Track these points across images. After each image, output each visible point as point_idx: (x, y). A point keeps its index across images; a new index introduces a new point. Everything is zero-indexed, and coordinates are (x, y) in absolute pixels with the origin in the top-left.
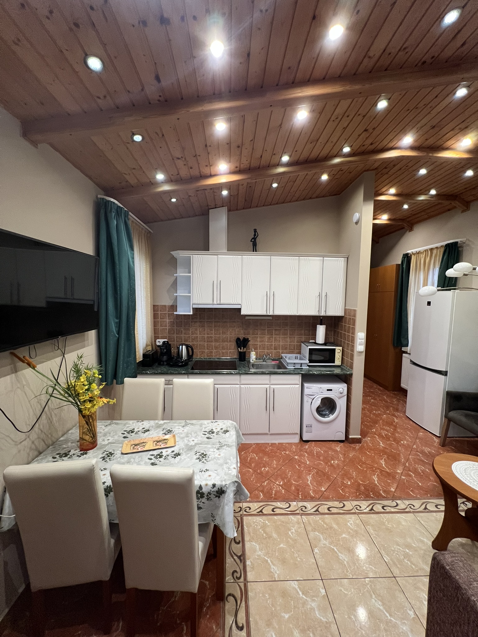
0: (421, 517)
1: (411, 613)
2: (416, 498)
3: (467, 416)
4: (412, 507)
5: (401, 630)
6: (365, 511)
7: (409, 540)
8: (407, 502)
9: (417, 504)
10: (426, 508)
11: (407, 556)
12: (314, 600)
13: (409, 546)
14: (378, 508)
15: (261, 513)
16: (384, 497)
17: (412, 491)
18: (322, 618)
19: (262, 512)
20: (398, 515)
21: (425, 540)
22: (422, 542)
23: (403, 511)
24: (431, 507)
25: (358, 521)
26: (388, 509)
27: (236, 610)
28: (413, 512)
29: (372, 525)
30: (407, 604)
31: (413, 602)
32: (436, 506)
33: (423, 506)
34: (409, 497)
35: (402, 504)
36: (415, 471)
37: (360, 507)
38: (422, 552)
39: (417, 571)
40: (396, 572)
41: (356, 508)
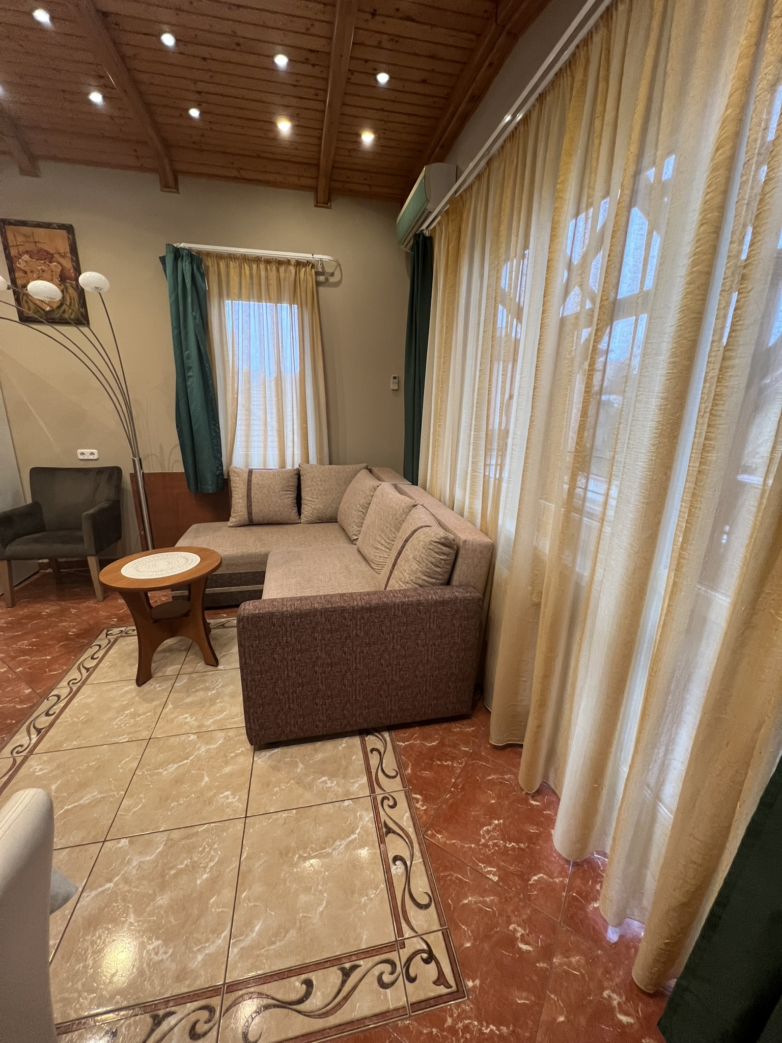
0: (95, 679)
1: (192, 737)
2: (67, 671)
4: (75, 681)
5: (204, 753)
6: (33, 741)
7: (116, 705)
8: (64, 683)
9: (74, 674)
10: (87, 669)
12: (130, 861)
13: (125, 708)
14: (43, 722)
16: (31, 707)
17: (50, 671)
18: (158, 851)
20: (75, 701)
21: (126, 689)
22: (126, 692)
23: (73, 695)
24: (90, 664)
25: (45, 757)
26: (56, 710)
28: (83, 683)
29: (66, 739)
31: (183, 731)
32: (92, 658)
33: (84, 671)
34: (60, 678)
35: (63, 690)
37: (22, 746)
39: (155, 713)
40: (145, 734)
41: (18, 752)
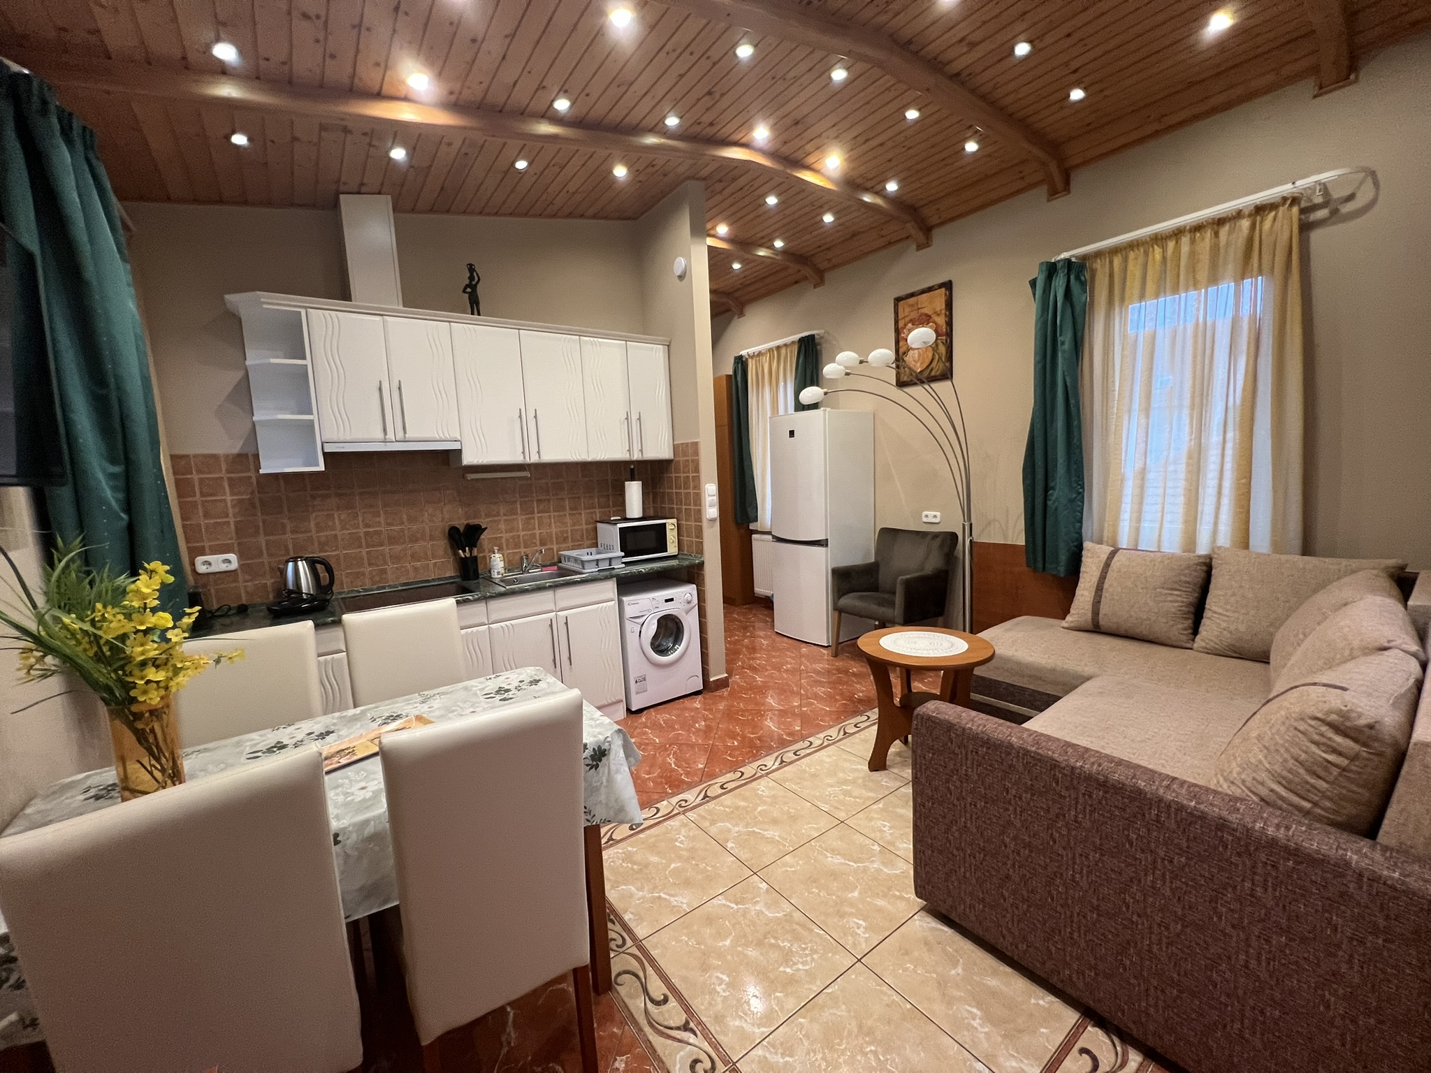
0: (844, 745)
1: (876, 848)
2: (831, 727)
3: (861, 598)
4: (830, 738)
5: (873, 870)
6: (773, 768)
7: (841, 775)
8: (822, 735)
9: (833, 732)
10: (845, 733)
11: (846, 793)
12: (757, 902)
13: (845, 782)
14: (789, 756)
15: (611, 842)
16: (792, 741)
17: (821, 720)
18: (777, 915)
19: (613, 840)
20: (818, 754)
21: (859, 767)
22: (856, 770)
23: (821, 748)
24: (851, 730)
25: (772, 784)
26: (802, 753)
27: (642, 986)
28: (834, 743)
29: (791, 780)
30: (868, 841)
31: (872, 836)
32: (855, 726)
33: (842, 733)
34: (823, 729)
35: (817, 741)
36: (816, 696)
37: (766, 766)
38: (861, 781)
39: (864, 803)
40: (842, 816)
41: (761, 769)
